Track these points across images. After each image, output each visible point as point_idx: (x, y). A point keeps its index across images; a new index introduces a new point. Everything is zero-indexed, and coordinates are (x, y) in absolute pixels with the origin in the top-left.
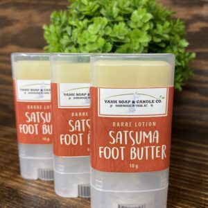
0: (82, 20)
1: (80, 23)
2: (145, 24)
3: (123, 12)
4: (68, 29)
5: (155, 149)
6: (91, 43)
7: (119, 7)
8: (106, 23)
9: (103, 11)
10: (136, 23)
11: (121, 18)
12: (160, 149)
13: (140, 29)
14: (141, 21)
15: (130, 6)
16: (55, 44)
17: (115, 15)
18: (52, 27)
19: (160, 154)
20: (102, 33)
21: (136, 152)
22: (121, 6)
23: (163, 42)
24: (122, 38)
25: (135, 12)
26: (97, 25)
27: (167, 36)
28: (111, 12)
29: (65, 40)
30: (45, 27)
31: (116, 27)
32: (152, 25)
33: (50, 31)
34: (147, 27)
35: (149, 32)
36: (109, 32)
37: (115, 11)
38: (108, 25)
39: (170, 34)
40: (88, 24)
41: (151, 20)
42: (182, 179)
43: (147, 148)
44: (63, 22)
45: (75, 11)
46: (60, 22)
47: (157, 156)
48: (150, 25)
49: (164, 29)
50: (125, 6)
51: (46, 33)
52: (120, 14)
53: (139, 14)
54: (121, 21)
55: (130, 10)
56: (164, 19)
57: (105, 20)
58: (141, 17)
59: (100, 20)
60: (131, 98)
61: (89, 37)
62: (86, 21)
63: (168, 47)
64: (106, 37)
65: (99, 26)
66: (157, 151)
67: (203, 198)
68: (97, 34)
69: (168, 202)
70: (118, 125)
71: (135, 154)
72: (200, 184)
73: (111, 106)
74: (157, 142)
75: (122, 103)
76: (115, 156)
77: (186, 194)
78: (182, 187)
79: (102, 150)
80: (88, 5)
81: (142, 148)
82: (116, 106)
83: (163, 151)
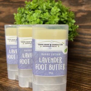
0: (31, 11)
1: (30, 12)
2: (57, 13)
3: (48, 8)
4: (25, 15)
6: (34, 21)
7: (46, 6)
8: (41, 12)
9: (39, 8)
10: (53, 13)
11: (47, 11)
13: (55, 15)
14: (55, 11)
15: (51, 6)
17: (45, 9)
20: (39, 17)
22: (47, 5)
23: (65, 20)
24: (47, 19)
25: (53, 8)
26: (37, 13)
27: (66, 18)
28: (43, 8)
29: (23, 20)
30: (15, 14)
31: (45, 14)
32: (60, 14)
33: (17, 16)
34: (58, 14)
35: (59, 16)
36: (42, 16)
37: (45, 7)
38: (42, 13)
39: (68, 17)
40: (33, 13)
41: (60, 12)
42: (73, 79)
44: (22, 12)
46: (21, 12)
48: (59, 14)
49: (65, 15)
50: (49, 5)
51: (15, 17)
52: (46, 9)
53: (54, 9)
54: (47, 12)
55: (51, 7)
56: (65, 11)
57: (40, 11)
58: (55, 10)
59: (38, 11)
61: (33, 18)
62: (32, 12)
63: (67, 23)
64: (40, 18)
65: (38, 13)
67: (82, 87)
69: (66, 88)
72: (81, 80)
77: (75, 85)
78: (73, 82)
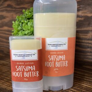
5: (34, 73)
12: (36, 73)
16: (16, 29)
18: (16, 22)
19: (36, 75)
21: (26, 74)
43: (30, 72)
45: (24, 16)
47: (35, 76)
60: (23, 53)
66: (35, 74)
68: (31, 26)
70: (19, 64)
71: (26, 75)
73: (16, 56)
74: (35, 70)
75: (20, 55)
76: (19, 76)
79: (14, 73)
80: (29, 14)
81: (29, 73)
82: (18, 56)
83: (37, 74)
